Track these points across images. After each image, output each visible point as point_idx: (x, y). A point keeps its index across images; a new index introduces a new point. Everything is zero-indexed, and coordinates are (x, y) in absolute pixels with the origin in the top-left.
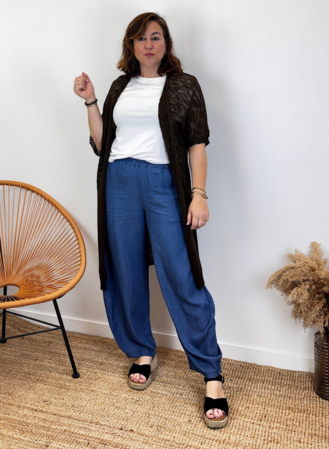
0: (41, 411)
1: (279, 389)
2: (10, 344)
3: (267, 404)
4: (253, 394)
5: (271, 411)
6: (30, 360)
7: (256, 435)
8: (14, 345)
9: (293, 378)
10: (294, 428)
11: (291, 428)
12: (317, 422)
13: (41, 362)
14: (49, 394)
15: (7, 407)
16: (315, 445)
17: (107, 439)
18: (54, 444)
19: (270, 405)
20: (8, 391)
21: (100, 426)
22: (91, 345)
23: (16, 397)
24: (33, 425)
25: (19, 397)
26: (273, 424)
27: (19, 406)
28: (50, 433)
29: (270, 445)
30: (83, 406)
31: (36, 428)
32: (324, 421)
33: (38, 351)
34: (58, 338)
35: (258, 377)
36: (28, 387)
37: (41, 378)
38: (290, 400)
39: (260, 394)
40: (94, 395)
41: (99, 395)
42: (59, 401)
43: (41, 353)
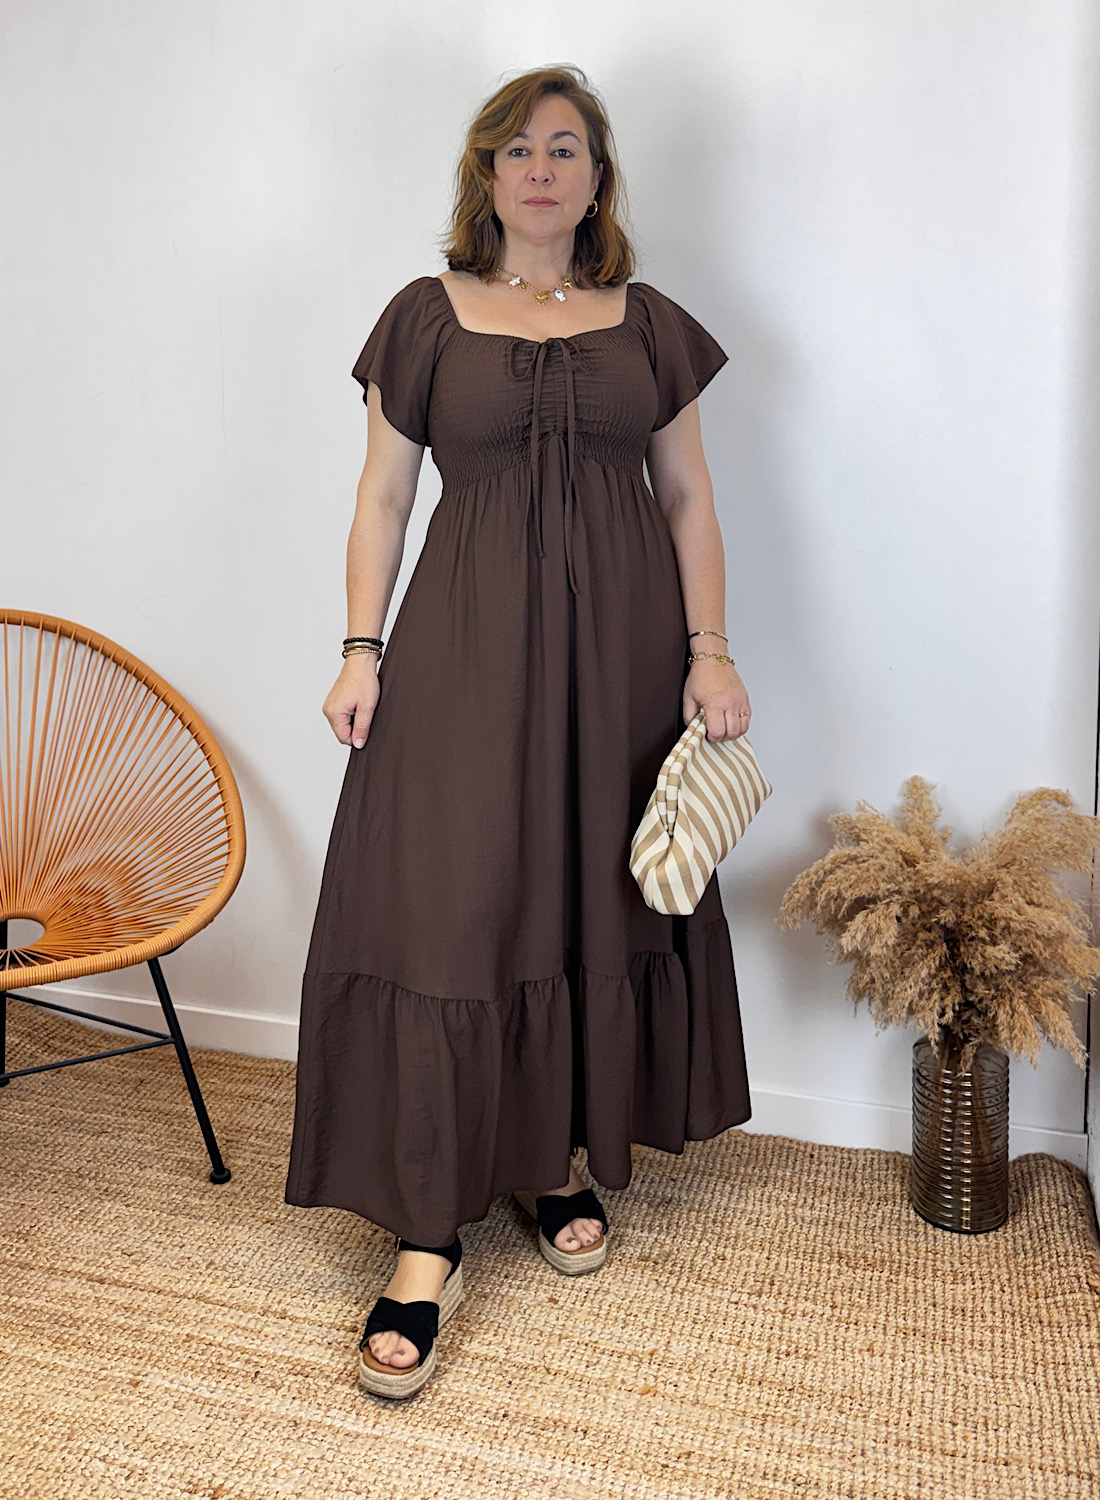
0: (116, 1282)
1: (810, 1201)
2: (21, 1090)
3: (777, 1246)
4: (735, 1220)
5: (787, 1267)
6: (81, 1135)
7: (744, 1337)
8: (33, 1092)
9: (848, 1171)
10: (854, 1313)
11: (845, 1313)
12: (920, 1294)
13: (114, 1141)
14: (140, 1231)
15: (14, 1274)
16: (914, 1361)
17: (314, 1359)
18: (155, 1380)
19: (785, 1249)
20: (18, 1226)
21: (290, 1322)
22: (261, 1087)
23: (40, 1245)
24: (95, 1322)
25: (49, 1242)
26: (795, 1305)
27: (52, 1270)
28: (144, 1347)
29: (784, 1363)
30: (240, 1264)
31: (101, 1332)
32: (938, 1291)
33: (106, 1107)
34: (163, 1068)
35: (749, 1170)
36: (78, 1212)
37: (115, 1186)
38: (840, 1232)
39: (754, 1219)
40: (274, 1232)
41: (287, 1231)
42: (169, 1252)
43: (114, 1114)
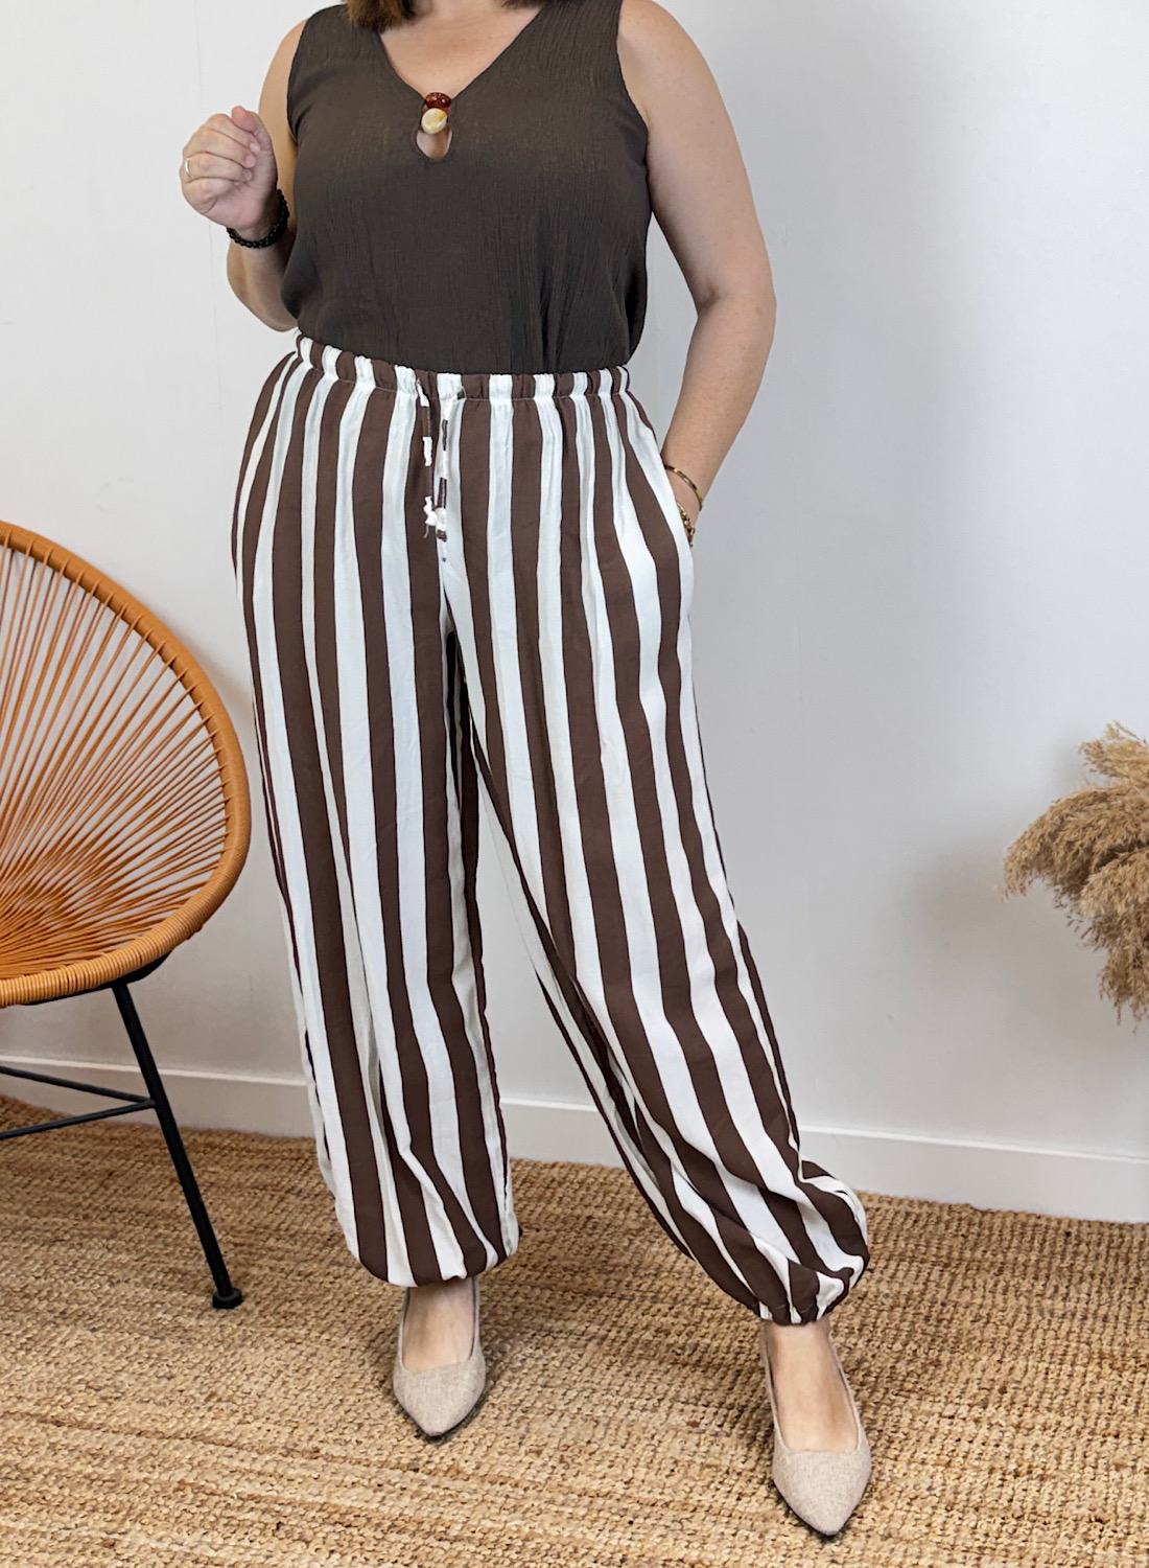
0: (79, 1424)
1: (1063, 1290)
3: (1014, 1347)
4: (956, 1316)
5: (1026, 1372)
6: (26, 1245)
7: (957, 1455)
9: (1119, 1252)
10: (1114, 1423)
11: (1102, 1423)
13: (72, 1252)
14: (111, 1358)
17: (355, 1504)
18: (137, 1539)
19: (1025, 1352)
21: (325, 1463)
24: (51, 1473)
26: (1034, 1416)
28: (120, 1499)
29: (1011, 1486)
30: (253, 1394)
31: (60, 1484)
33: (61, 1209)
34: (141, 1156)
35: (978, 1254)
36: (24, 1340)
37: (75, 1307)
38: (1104, 1327)
39: (984, 1315)
40: (301, 1354)
41: (319, 1353)
42: (153, 1386)
43: (72, 1216)
